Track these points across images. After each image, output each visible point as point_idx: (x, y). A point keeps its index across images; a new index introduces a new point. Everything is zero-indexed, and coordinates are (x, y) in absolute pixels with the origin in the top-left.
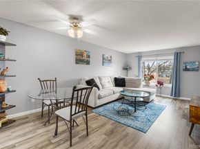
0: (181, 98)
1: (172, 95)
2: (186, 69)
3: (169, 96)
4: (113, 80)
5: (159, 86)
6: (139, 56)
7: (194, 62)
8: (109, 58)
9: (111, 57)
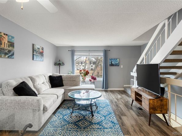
0: (109, 89)
1: (103, 88)
2: (112, 65)
3: (101, 89)
4: (48, 79)
5: (92, 80)
6: (73, 51)
7: (117, 59)
8: (41, 50)
9: (43, 49)
